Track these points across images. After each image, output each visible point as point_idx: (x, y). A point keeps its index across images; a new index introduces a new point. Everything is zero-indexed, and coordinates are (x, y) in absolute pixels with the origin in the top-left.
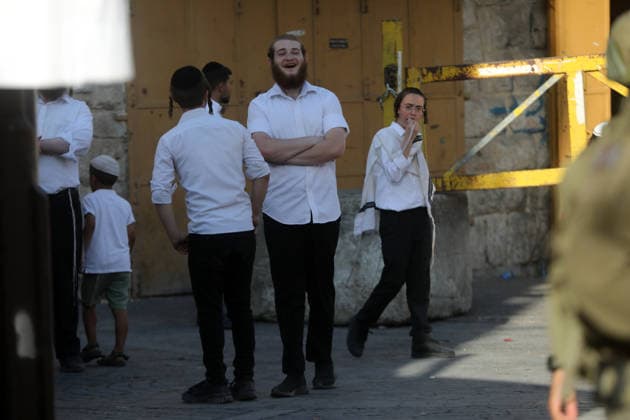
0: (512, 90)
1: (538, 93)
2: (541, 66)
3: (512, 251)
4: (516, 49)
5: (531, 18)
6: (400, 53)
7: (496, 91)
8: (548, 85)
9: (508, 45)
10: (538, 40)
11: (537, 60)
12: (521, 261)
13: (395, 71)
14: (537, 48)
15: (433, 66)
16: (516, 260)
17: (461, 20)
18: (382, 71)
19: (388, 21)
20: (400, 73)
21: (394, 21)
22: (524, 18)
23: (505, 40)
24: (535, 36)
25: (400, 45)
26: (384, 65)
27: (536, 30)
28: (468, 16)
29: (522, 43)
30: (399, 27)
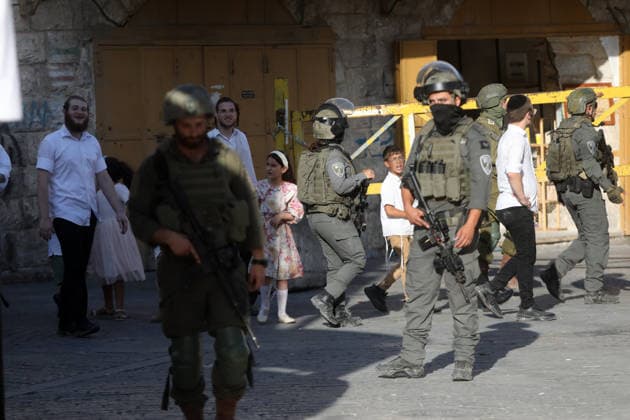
0: (371, 127)
1: (383, 129)
2: (385, 110)
3: (372, 240)
4: (374, 98)
5: (384, 76)
6: (287, 101)
7: (359, 127)
8: (390, 123)
9: (367, 95)
10: (388, 91)
11: (382, 106)
12: (378, 246)
13: (284, 114)
14: (387, 97)
15: (310, 110)
16: (375, 246)
17: (334, 79)
18: (275, 113)
19: (278, 78)
20: (287, 115)
21: (283, 78)
22: (379, 75)
23: (365, 92)
24: (387, 89)
25: (286, 95)
26: (276, 109)
27: (387, 85)
28: (339, 75)
29: (377, 94)
30: (286, 83)
